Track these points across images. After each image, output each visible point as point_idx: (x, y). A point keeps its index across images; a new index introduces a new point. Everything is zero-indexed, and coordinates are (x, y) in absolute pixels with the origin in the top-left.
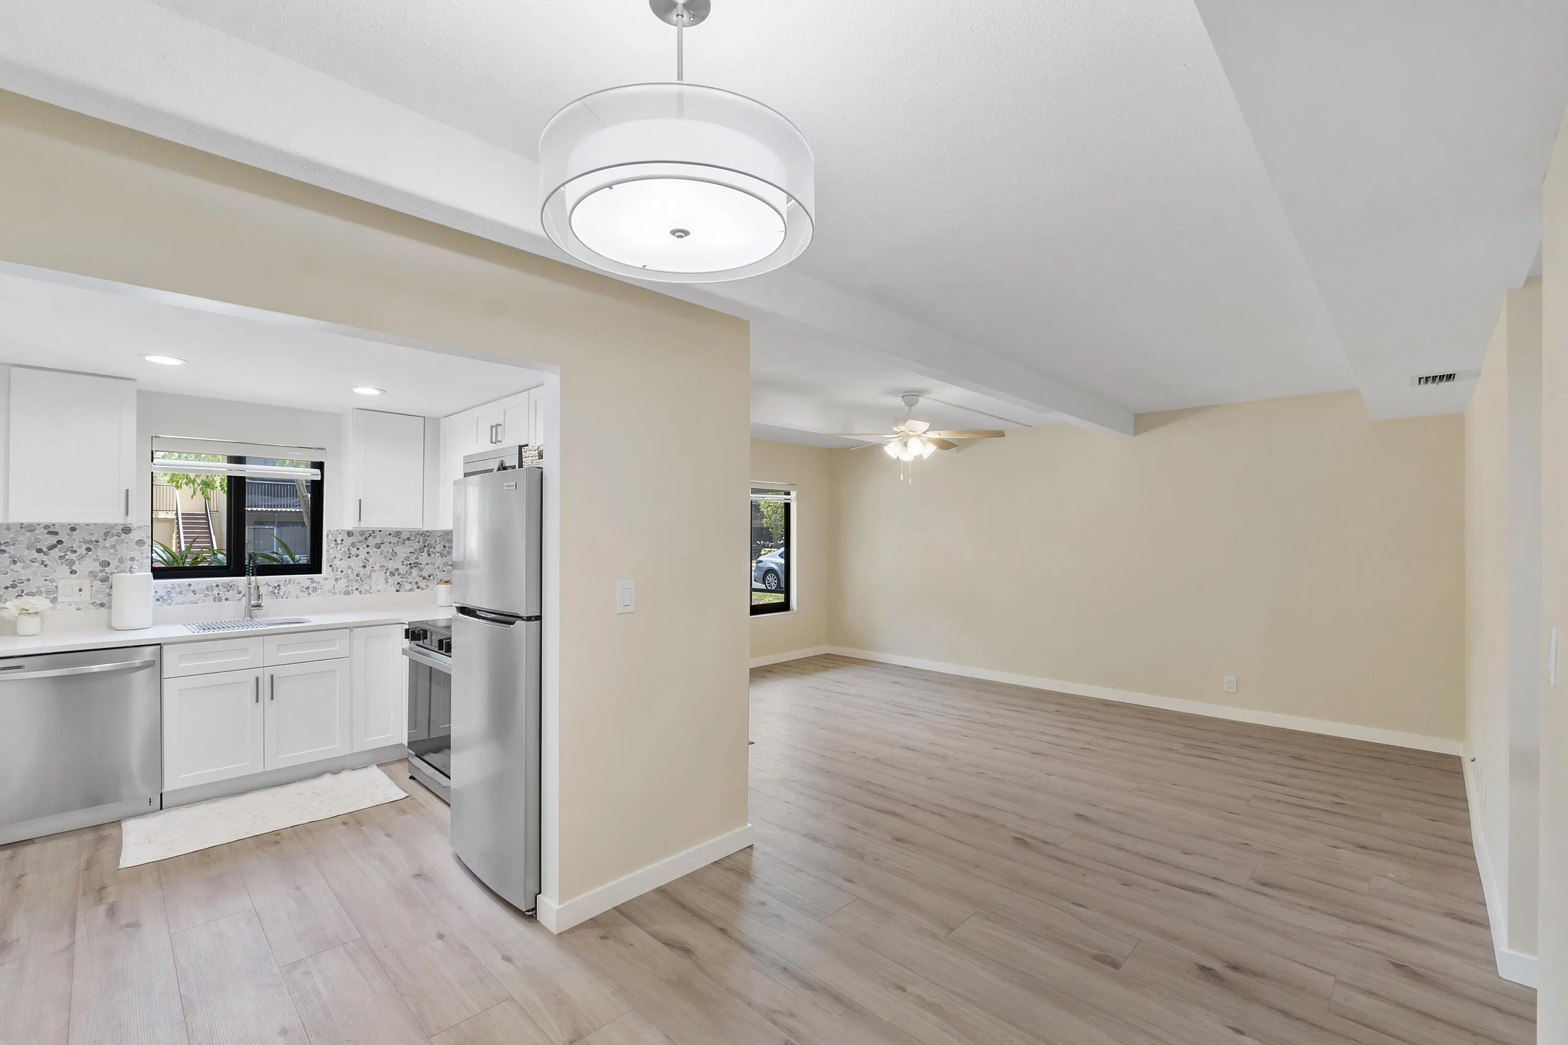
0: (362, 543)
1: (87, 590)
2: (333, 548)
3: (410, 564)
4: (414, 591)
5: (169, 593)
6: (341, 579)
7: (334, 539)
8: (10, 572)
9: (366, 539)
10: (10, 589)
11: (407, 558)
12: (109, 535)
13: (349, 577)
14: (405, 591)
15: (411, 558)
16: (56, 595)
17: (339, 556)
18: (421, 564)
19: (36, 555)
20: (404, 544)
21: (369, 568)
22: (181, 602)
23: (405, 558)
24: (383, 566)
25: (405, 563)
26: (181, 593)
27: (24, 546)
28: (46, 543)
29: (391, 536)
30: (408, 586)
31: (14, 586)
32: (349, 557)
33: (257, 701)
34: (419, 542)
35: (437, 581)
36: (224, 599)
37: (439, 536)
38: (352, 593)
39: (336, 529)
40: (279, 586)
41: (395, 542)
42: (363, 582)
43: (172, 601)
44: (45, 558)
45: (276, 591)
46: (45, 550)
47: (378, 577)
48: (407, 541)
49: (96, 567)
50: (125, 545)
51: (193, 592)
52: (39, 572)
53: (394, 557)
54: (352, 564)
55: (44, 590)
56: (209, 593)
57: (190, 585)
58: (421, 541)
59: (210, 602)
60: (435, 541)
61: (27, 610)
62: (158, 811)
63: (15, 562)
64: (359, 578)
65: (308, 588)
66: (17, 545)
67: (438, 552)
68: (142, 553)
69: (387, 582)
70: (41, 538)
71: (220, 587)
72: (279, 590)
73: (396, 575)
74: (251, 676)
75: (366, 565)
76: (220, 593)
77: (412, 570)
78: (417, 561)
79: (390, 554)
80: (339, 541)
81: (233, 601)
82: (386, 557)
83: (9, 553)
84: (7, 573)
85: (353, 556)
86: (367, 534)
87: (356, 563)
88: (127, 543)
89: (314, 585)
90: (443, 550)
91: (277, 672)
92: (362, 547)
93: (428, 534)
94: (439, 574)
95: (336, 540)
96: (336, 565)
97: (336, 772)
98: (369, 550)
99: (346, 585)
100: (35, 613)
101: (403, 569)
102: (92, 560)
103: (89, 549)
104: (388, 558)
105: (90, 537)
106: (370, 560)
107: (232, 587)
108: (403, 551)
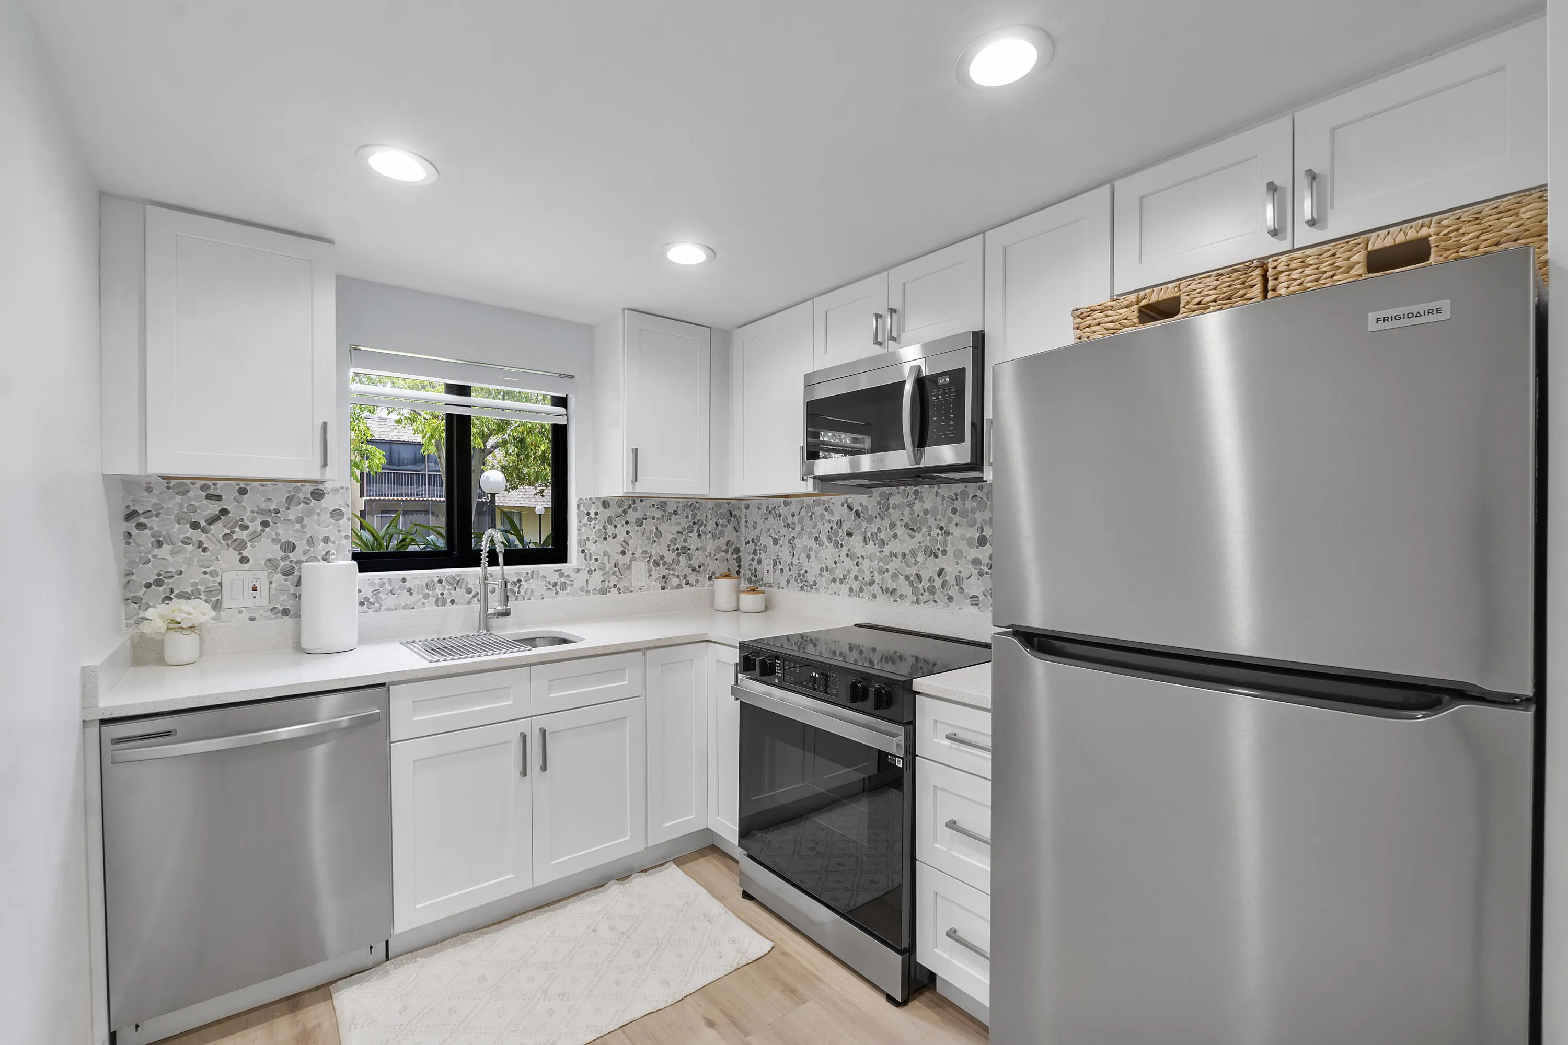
0: (621, 518)
1: (263, 588)
2: (585, 525)
3: (678, 549)
4: (682, 588)
5: (376, 592)
6: (595, 570)
7: (586, 512)
8: (152, 559)
9: (625, 512)
10: (153, 587)
11: (674, 541)
12: (294, 501)
13: (606, 568)
14: (672, 588)
15: (678, 540)
16: (220, 597)
17: (593, 536)
18: (689, 549)
19: (190, 532)
20: (670, 519)
21: (629, 555)
22: (393, 608)
23: (671, 541)
24: (644, 552)
25: (672, 547)
26: (393, 592)
27: (172, 517)
28: (205, 514)
29: (654, 509)
30: (675, 581)
31: (159, 583)
32: (605, 539)
33: (524, 774)
34: (687, 517)
35: (709, 574)
36: (449, 601)
37: (710, 509)
38: (610, 592)
39: (588, 498)
40: (519, 581)
41: (660, 517)
42: (622, 575)
43: (381, 606)
44: (203, 537)
45: (516, 589)
46: (203, 524)
47: (640, 566)
48: (673, 515)
49: (276, 552)
50: (315, 517)
51: (407, 591)
52: (195, 559)
53: (658, 539)
54: (608, 549)
55: (202, 588)
56: (430, 593)
57: (404, 580)
58: (690, 516)
59: (431, 608)
60: (706, 516)
61: (180, 623)
62: (383, 963)
63: (159, 544)
64: (617, 569)
65: (555, 584)
66: (163, 516)
67: (710, 532)
68: (339, 531)
69: (651, 575)
70: (197, 504)
71: (444, 583)
72: (519, 588)
73: (661, 565)
74: (512, 733)
75: (626, 550)
76: (445, 593)
77: (680, 558)
78: (686, 545)
79: (653, 535)
80: (592, 515)
81: (462, 604)
82: (649, 538)
83: (152, 528)
84: (148, 562)
85: (609, 536)
86: (626, 504)
87: (613, 547)
88: (319, 514)
89: (563, 580)
90: (716, 529)
91: (549, 723)
92: (620, 522)
93: (698, 506)
94: (710, 563)
95: (588, 514)
96: (589, 550)
97: (623, 877)
98: (629, 528)
99: (602, 579)
100: (191, 627)
101: (670, 557)
102: (270, 541)
103: (265, 524)
104: (651, 541)
105: (268, 504)
106: (630, 543)
107: (460, 582)
108: (669, 530)
